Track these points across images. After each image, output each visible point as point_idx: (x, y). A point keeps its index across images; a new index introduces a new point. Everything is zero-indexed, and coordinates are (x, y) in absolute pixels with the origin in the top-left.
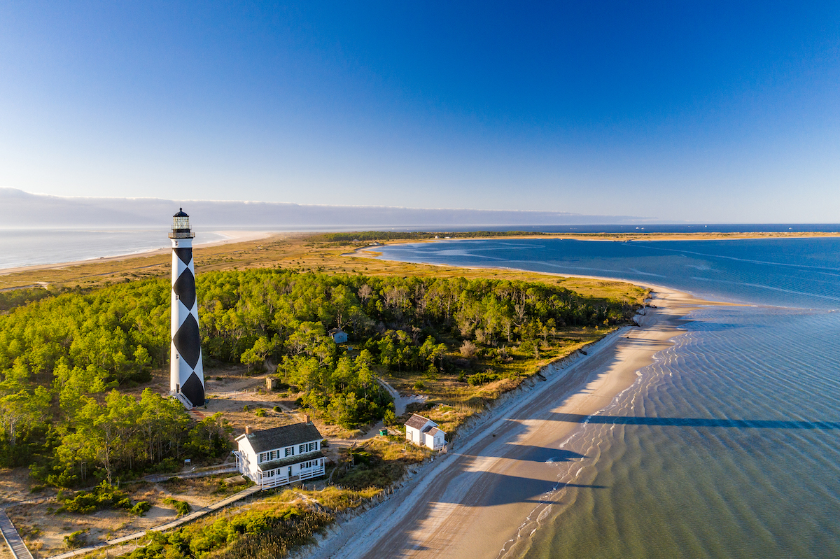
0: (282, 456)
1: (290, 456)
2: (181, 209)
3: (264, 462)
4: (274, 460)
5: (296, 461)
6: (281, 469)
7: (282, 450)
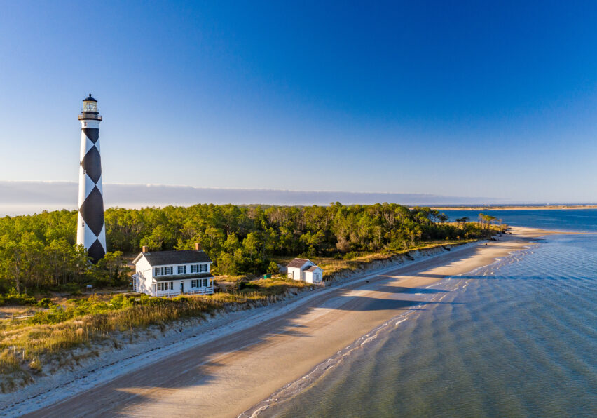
0: (175, 273)
1: (183, 274)
2: (90, 95)
3: (158, 276)
4: (168, 275)
5: (188, 277)
6: (175, 282)
7: (175, 267)
